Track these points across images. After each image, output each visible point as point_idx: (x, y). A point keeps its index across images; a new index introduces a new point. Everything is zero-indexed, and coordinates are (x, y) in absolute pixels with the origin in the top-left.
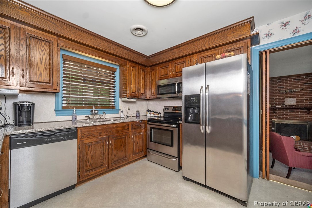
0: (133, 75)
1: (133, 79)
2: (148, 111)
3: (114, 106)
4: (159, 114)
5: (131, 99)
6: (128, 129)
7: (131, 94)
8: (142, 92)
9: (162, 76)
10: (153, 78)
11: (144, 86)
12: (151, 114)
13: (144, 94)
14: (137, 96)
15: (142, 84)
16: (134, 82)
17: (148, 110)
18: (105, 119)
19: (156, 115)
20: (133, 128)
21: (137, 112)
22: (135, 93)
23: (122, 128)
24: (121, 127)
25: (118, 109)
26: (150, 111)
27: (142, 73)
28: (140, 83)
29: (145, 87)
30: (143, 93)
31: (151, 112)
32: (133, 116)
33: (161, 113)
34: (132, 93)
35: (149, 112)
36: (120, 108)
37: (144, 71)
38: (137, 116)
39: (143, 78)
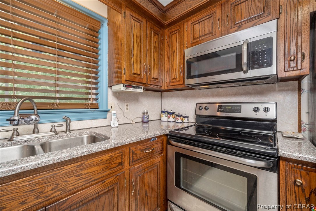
0: (135, 37)
1: (135, 45)
2: (163, 112)
3: (94, 102)
4: (186, 119)
5: (132, 87)
6: (121, 164)
7: (131, 77)
8: (154, 74)
9: (197, 38)
10: (174, 48)
11: (157, 63)
12: (169, 117)
13: (157, 79)
14: (145, 82)
15: (154, 60)
16: (138, 52)
17: (163, 110)
18: (70, 132)
19: (180, 121)
20: (136, 158)
21: (144, 113)
22: (140, 75)
23: (104, 166)
24: (97, 165)
25: (104, 109)
26: (167, 112)
27: (154, 39)
28: (150, 56)
29: (159, 66)
30: (156, 76)
31: (170, 113)
32: (135, 123)
33: (188, 117)
34: (134, 74)
35: (166, 114)
36: (109, 108)
37: (158, 34)
38: (143, 122)
39: (155, 47)
